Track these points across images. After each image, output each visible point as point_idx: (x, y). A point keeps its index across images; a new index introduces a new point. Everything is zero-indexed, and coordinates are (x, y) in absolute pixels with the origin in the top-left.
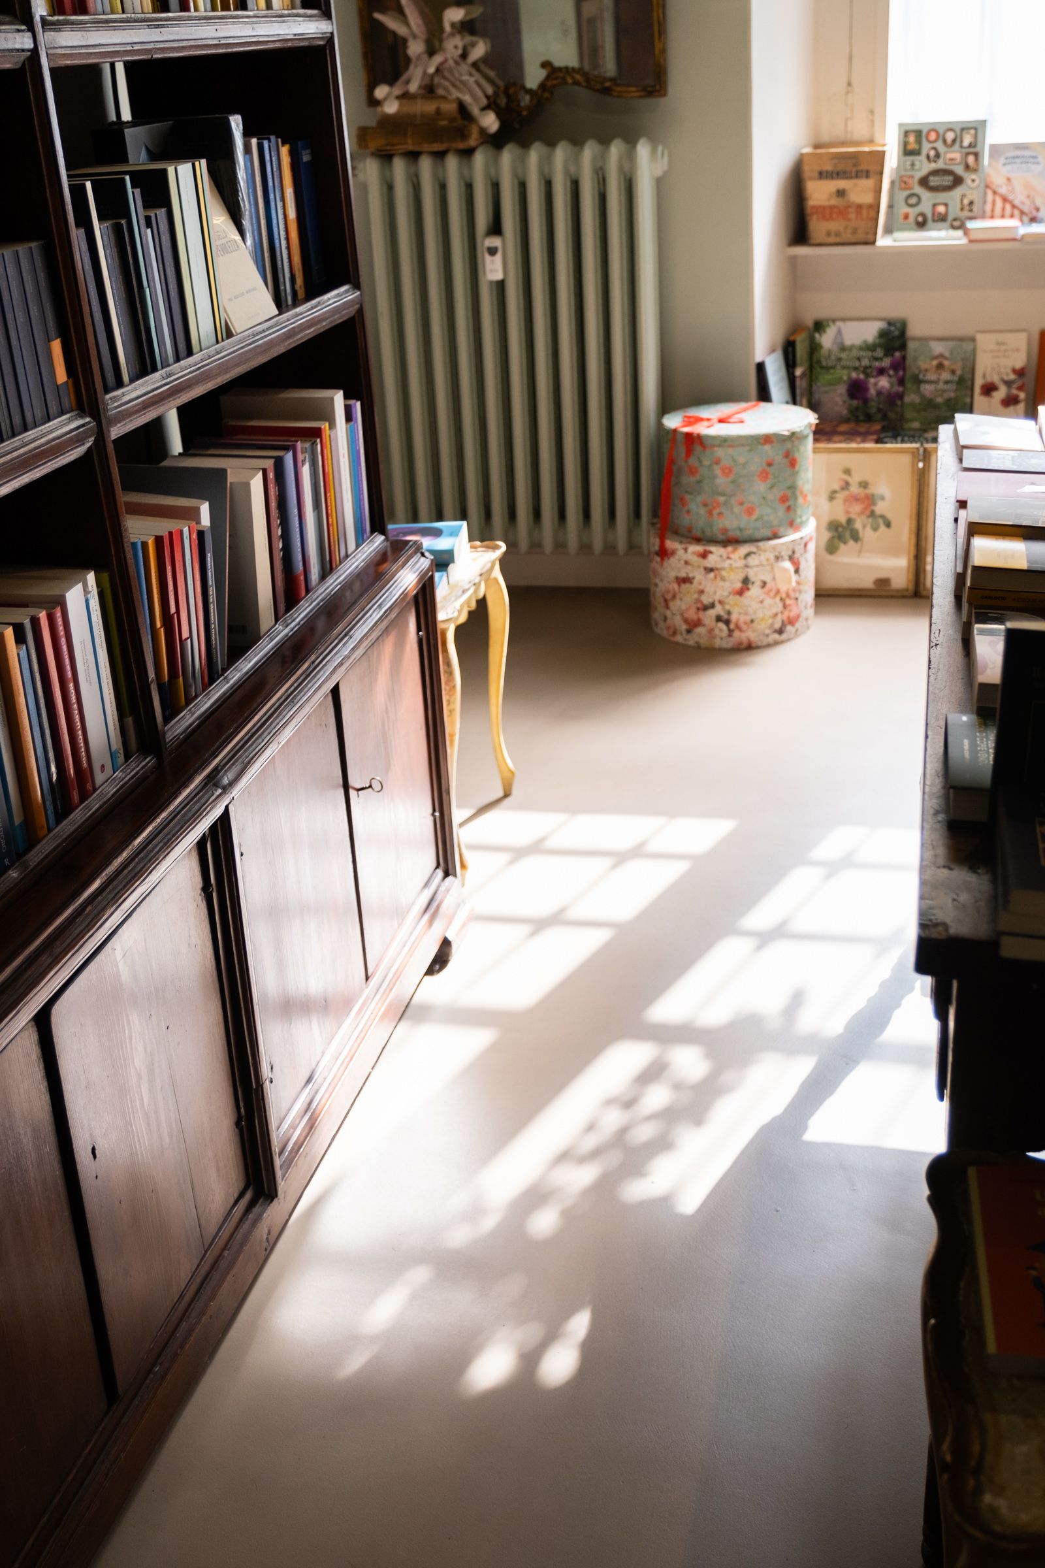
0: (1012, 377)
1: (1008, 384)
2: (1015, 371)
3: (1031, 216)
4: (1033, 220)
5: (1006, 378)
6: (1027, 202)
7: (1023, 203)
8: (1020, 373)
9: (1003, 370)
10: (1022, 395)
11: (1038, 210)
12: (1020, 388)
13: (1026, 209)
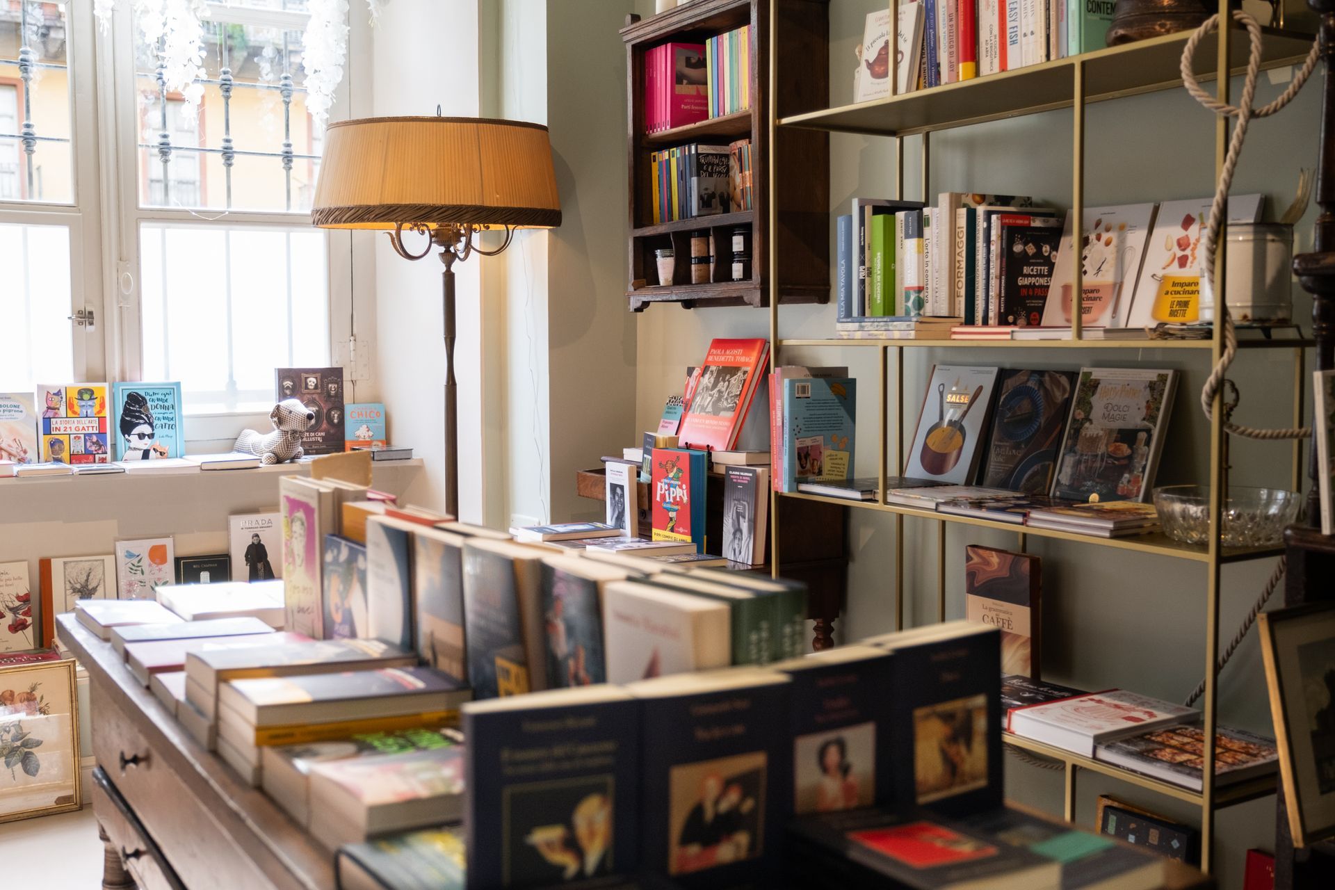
0: (17, 603)
1: (14, 610)
2: (18, 598)
3: (18, 457)
4: (21, 461)
5: (11, 605)
6: (14, 445)
7: (9, 446)
8: (25, 599)
9: (7, 598)
10: (29, 620)
11: (25, 452)
12: (25, 614)
13: (14, 451)
